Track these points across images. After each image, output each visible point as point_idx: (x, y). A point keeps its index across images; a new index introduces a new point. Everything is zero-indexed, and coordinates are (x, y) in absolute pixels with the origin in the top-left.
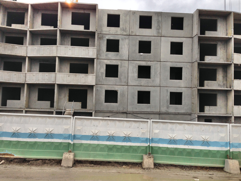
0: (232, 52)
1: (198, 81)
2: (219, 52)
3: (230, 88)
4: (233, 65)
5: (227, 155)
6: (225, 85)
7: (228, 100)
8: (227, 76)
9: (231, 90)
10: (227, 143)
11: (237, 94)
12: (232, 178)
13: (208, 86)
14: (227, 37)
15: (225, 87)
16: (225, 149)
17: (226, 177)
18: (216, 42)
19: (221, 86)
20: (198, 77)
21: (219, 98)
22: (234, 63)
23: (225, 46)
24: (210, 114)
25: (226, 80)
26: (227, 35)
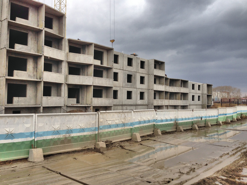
0: (42, 45)
1: (6, 70)
2: (30, 42)
3: (40, 79)
4: (43, 58)
5: (32, 145)
6: (36, 76)
7: (38, 91)
8: (38, 68)
9: (41, 81)
10: (32, 133)
11: (46, 85)
12: (35, 166)
13: (18, 76)
14: (38, 28)
15: (35, 78)
16: (30, 139)
17: (30, 167)
18: (27, 31)
19: (31, 76)
20: (6, 66)
21: (29, 89)
22: (44, 55)
23: (36, 37)
24: (18, 105)
25: (37, 72)
26: (38, 26)
